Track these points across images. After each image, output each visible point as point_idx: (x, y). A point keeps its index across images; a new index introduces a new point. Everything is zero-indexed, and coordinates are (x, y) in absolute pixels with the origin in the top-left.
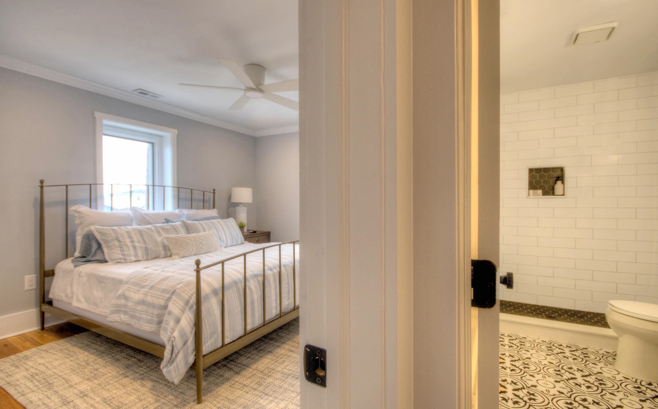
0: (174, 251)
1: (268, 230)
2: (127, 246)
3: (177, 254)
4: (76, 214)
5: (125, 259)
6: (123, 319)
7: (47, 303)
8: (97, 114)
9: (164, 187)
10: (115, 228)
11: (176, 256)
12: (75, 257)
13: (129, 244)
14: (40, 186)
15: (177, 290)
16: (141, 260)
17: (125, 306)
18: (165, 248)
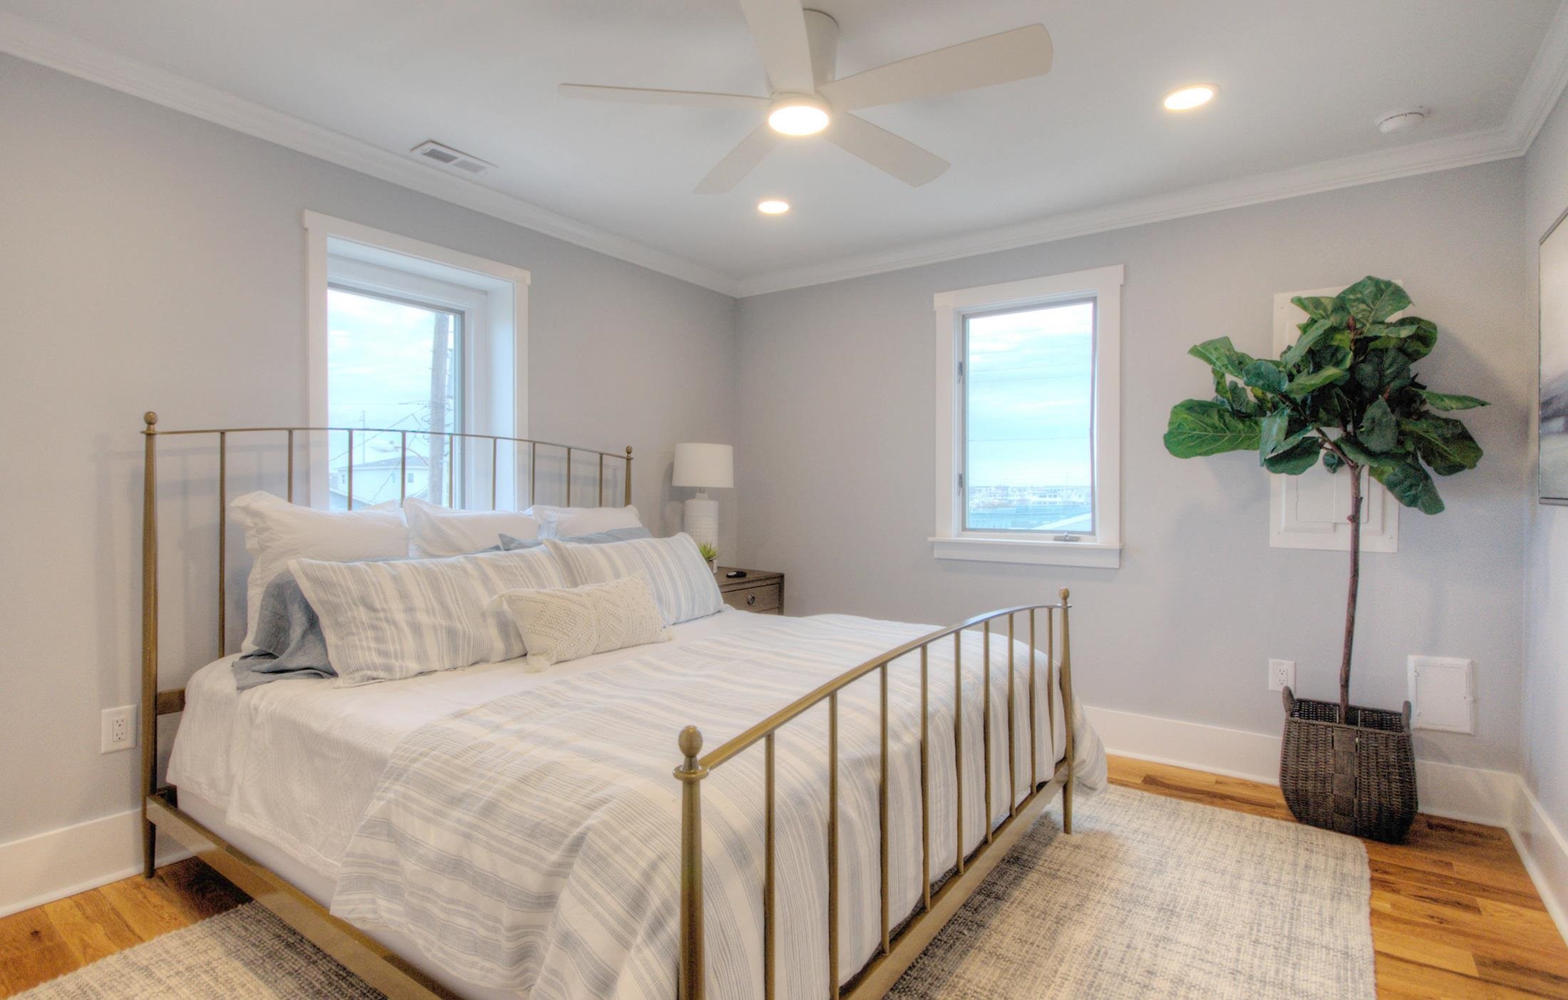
0: (533, 641)
1: (775, 569)
2: (394, 623)
3: (543, 652)
4: (249, 521)
5: (389, 669)
6: (385, 915)
7: (162, 796)
8: (310, 218)
9: (495, 439)
10: (360, 565)
11: (541, 657)
12: (244, 654)
13: (400, 617)
14: (143, 432)
15: (590, 834)
16: (436, 671)
17: (393, 865)
18: (507, 628)
